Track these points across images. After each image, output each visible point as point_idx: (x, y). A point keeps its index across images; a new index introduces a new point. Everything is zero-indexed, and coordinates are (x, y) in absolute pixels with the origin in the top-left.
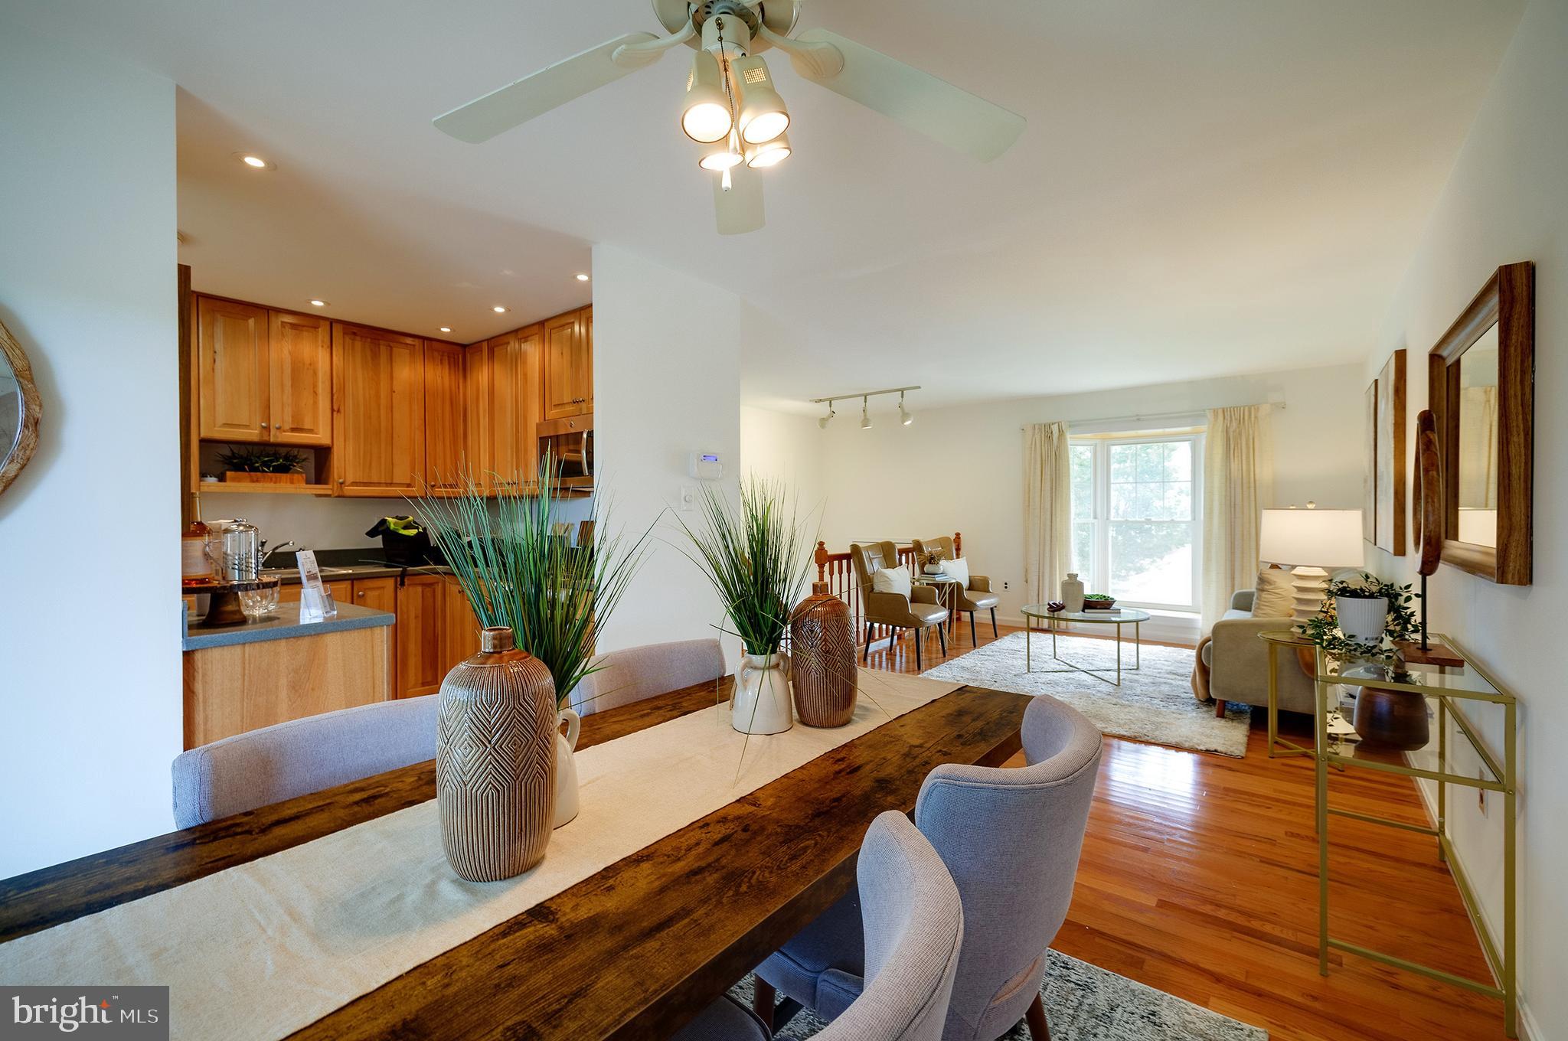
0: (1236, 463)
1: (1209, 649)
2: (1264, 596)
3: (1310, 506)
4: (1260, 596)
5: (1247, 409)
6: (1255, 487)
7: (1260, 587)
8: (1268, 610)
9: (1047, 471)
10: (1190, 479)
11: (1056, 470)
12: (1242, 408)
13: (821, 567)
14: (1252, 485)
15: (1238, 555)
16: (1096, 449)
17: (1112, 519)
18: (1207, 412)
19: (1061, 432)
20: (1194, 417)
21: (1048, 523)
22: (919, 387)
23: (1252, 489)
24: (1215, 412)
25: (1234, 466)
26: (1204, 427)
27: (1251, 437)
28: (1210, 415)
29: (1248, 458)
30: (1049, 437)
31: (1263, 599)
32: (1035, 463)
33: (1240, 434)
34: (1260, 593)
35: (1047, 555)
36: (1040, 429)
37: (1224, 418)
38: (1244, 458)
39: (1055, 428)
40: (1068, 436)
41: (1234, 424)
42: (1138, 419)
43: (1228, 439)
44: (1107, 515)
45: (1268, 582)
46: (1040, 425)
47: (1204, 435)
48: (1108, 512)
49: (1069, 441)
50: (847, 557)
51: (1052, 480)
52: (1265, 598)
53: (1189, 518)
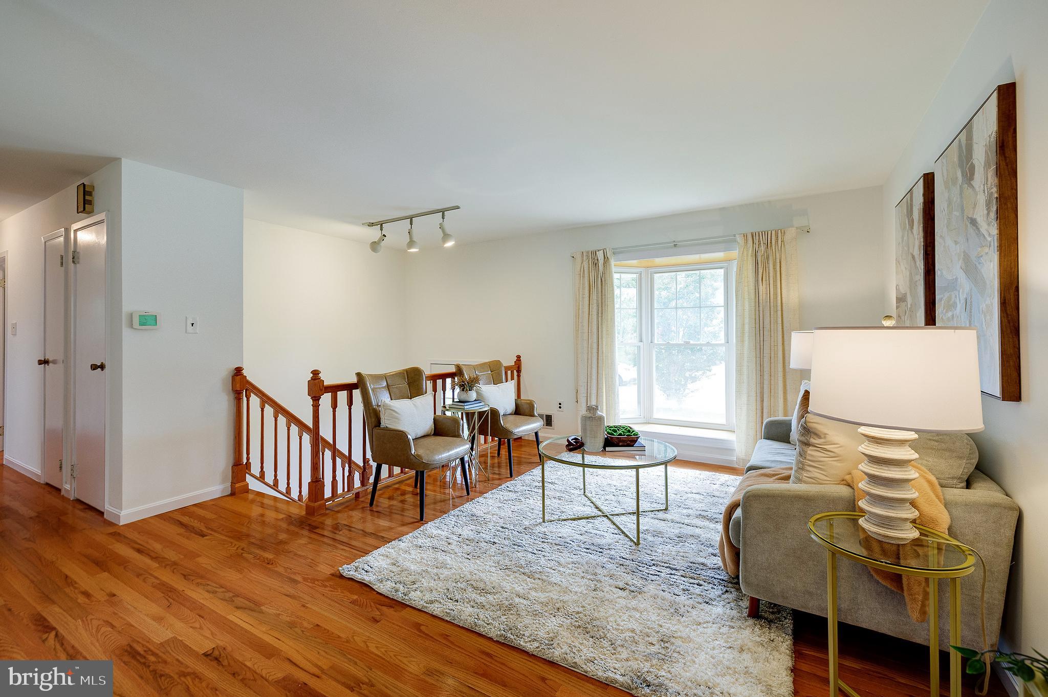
0: (764, 286)
1: (738, 523)
2: (809, 452)
3: (887, 323)
4: (805, 452)
5: (774, 233)
6: (782, 310)
7: (803, 439)
8: (816, 473)
9: (594, 297)
10: (723, 305)
11: (602, 295)
12: (770, 232)
13: (316, 399)
14: (779, 308)
15: (766, 377)
16: (641, 276)
17: (656, 342)
18: (737, 236)
19: (606, 259)
20: (727, 242)
21: (595, 346)
22: (458, 208)
23: (779, 313)
24: (745, 236)
25: (762, 288)
26: (735, 253)
27: (778, 261)
28: (740, 239)
29: (775, 281)
30: (596, 264)
31: (808, 457)
32: (584, 289)
33: (768, 258)
34: (805, 448)
35: (594, 377)
36: (588, 256)
37: (753, 243)
38: (772, 282)
39: (600, 255)
40: (613, 262)
41: (763, 248)
42: (675, 245)
43: (757, 263)
44: (652, 337)
45: (816, 434)
46: (588, 252)
47: (735, 263)
48: (652, 335)
49: (614, 269)
50: (349, 388)
51: (598, 306)
52: (812, 456)
53: (723, 341)
